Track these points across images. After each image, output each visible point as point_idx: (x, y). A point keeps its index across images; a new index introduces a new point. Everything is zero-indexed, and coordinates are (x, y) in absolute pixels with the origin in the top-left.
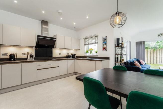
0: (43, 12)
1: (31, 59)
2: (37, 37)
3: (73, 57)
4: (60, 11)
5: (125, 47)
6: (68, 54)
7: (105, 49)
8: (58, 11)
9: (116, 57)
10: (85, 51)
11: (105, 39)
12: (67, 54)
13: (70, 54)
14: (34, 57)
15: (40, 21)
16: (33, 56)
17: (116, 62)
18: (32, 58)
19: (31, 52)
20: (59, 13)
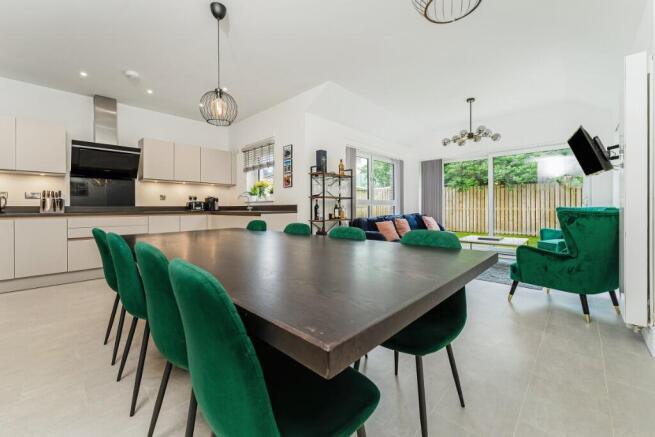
0: (84, 74)
1: (55, 210)
2: (70, 145)
3: (209, 206)
4: (132, 73)
5: (347, 177)
6: (195, 198)
7: (288, 182)
8: (124, 72)
9: (314, 205)
10: (249, 190)
11: (288, 153)
12: (190, 198)
13: (201, 199)
14: (67, 203)
15: (91, 96)
16: (61, 202)
17: (313, 218)
18: (58, 209)
19: (56, 191)
20: (129, 76)
